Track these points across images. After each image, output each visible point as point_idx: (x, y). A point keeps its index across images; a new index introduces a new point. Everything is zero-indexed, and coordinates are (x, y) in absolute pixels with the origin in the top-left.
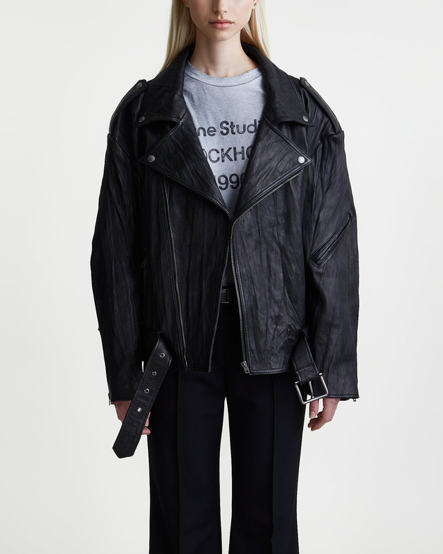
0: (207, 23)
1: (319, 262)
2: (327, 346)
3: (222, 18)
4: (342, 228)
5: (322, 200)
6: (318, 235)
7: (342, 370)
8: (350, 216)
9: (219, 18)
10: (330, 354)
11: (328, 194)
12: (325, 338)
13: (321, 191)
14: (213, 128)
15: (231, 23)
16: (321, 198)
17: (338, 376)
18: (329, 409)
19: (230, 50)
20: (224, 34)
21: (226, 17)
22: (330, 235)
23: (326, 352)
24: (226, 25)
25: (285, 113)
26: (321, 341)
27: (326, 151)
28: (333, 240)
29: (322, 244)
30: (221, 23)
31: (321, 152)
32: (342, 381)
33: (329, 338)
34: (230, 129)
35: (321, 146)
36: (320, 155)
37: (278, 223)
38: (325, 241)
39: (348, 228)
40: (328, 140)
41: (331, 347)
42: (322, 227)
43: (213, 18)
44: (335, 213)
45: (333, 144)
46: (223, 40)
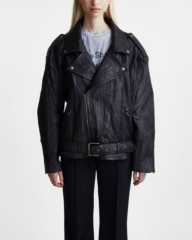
0: (89, 10)
1: (137, 114)
2: (141, 150)
3: (96, 7)
4: (146, 99)
5: (138, 87)
6: (136, 102)
7: (147, 160)
8: (150, 93)
9: (95, 7)
10: (142, 154)
11: (140, 84)
12: (140, 147)
13: (137, 83)
14: (93, 55)
15: (99, 9)
16: (137, 86)
17: (145, 163)
18: (141, 177)
19: (99, 22)
20: (96, 14)
21: (97, 7)
22: (141, 102)
23: (140, 153)
24: (97, 10)
25: (118, 49)
26: (138, 148)
27: (139, 66)
28: (142, 104)
29: (138, 106)
30: (95, 9)
31: (137, 66)
32: (147, 165)
33: (141, 147)
34: (99, 55)
35: (137, 63)
36: (137, 67)
37: (110, 95)
38: (139, 105)
39: (149, 98)
40: (140, 61)
41: (142, 151)
42: (138, 98)
43: (92, 7)
44: (143, 92)
45: (142, 62)
46: (96, 17)
